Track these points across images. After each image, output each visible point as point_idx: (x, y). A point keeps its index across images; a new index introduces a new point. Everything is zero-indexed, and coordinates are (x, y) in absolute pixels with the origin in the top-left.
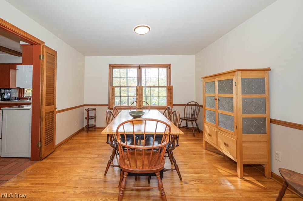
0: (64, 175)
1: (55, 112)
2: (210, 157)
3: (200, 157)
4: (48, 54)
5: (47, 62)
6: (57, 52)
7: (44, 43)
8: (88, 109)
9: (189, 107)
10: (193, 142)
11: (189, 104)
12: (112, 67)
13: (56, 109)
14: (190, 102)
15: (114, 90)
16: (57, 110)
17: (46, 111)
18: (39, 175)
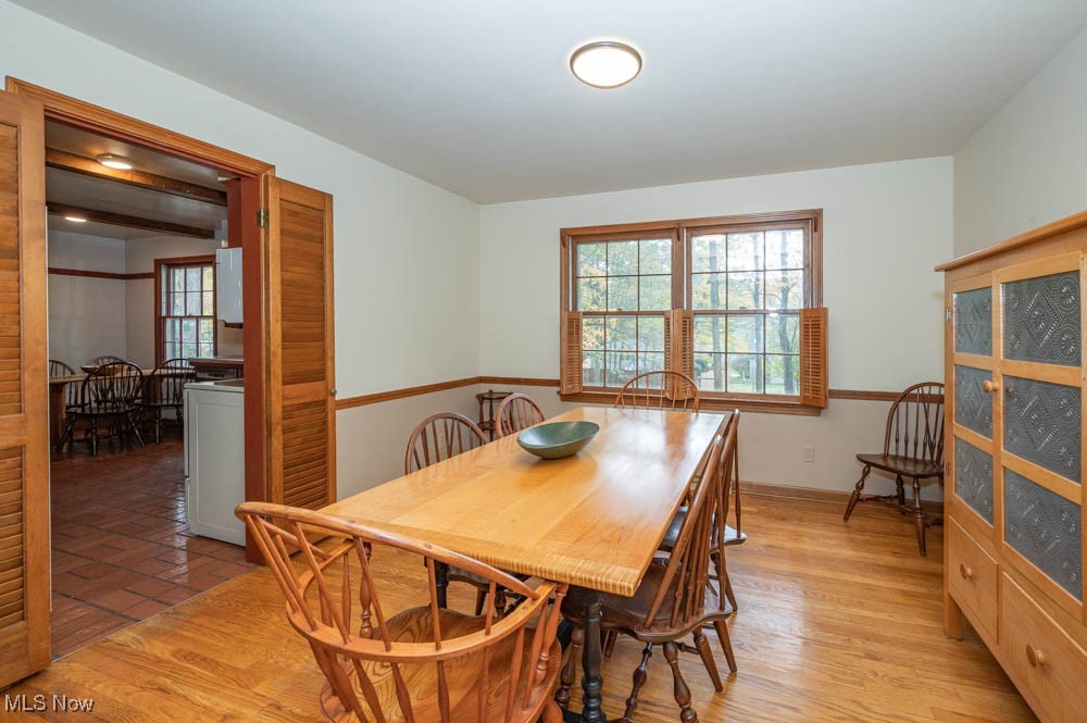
0: (285, 641)
1: (330, 405)
2: (957, 695)
3: (901, 679)
4: (286, 205)
5: (283, 232)
6: (331, 196)
7: (273, 167)
8: (491, 392)
9: (913, 405)
10: (900, 586)
11: (915, 391)
12: (572, 239)
13: (333, 394)
14: (917, 387)
15: (579, 327)
16: (338, 398)
17: (287, 403)
18: (222, 622)
